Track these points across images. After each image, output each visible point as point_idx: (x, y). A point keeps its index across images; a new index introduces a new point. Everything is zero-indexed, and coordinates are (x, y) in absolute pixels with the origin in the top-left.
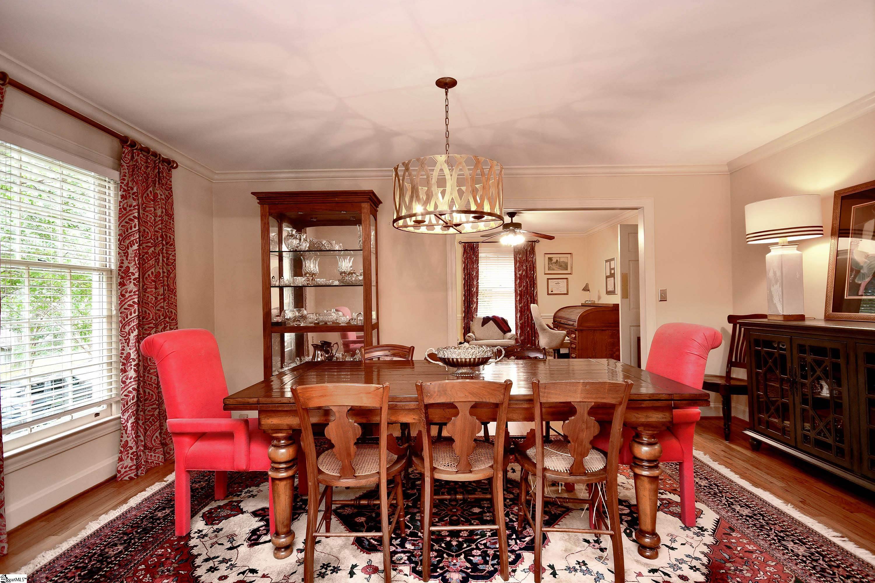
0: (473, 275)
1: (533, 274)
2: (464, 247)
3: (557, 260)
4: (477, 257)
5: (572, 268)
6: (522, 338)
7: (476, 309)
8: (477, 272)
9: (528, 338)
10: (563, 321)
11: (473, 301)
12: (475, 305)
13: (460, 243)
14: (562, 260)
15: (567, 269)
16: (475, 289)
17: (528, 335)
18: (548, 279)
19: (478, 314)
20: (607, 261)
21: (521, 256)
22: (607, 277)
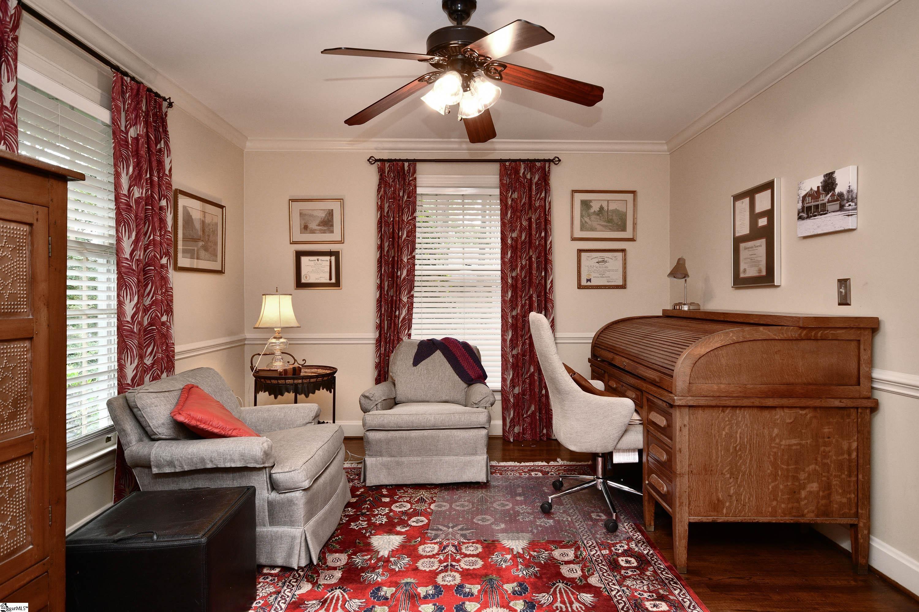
0: (399, 237)
1: (546, 238)
2: (381, 171)
3: (601, 208)
4: (412, 195)
5: (635, 224)
6: (517, 390)
7: (408, 322)
8: (412, 233)
9: (532, 389)
10: (619, 361)
11: (400, 300)
12: (404, 312)
13: (372, 160)
14: (612, 207)
15: (624, 229)
16: (405, 273)
17: (530, 384)
18: (580, 251)
19: (413, 332)
20: (737, 197)
21: (515, 195)
22: (738, 241)
